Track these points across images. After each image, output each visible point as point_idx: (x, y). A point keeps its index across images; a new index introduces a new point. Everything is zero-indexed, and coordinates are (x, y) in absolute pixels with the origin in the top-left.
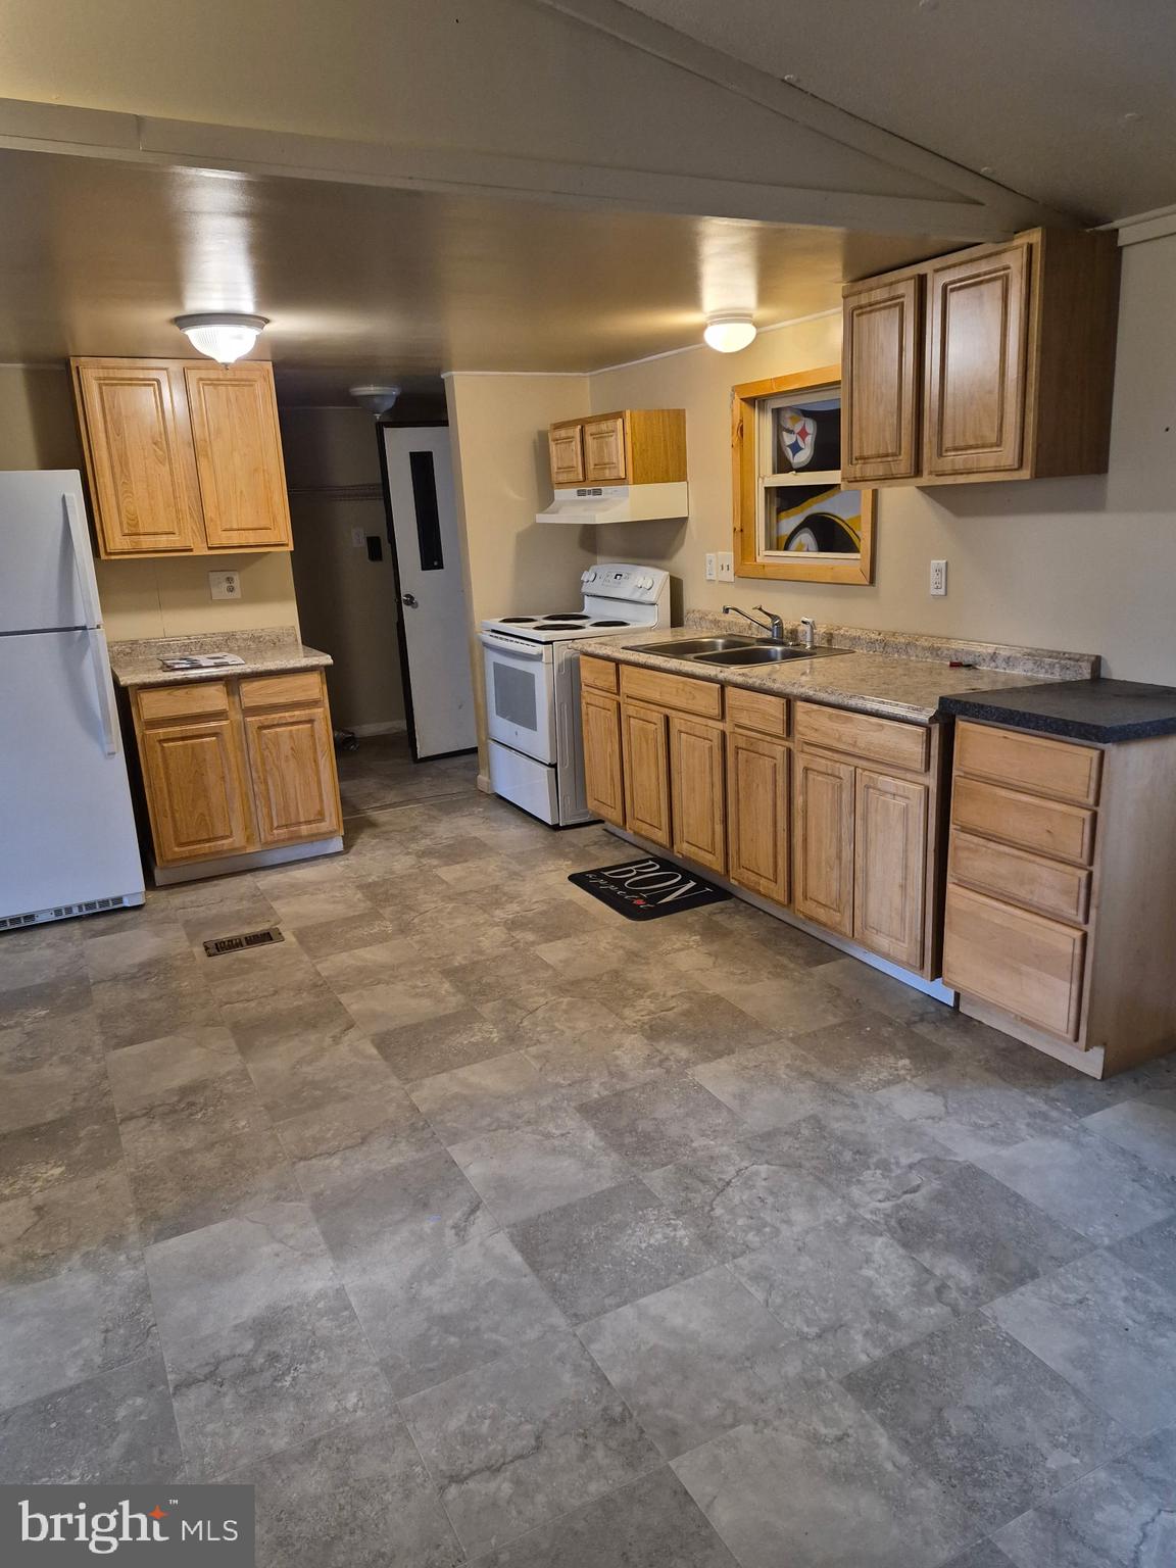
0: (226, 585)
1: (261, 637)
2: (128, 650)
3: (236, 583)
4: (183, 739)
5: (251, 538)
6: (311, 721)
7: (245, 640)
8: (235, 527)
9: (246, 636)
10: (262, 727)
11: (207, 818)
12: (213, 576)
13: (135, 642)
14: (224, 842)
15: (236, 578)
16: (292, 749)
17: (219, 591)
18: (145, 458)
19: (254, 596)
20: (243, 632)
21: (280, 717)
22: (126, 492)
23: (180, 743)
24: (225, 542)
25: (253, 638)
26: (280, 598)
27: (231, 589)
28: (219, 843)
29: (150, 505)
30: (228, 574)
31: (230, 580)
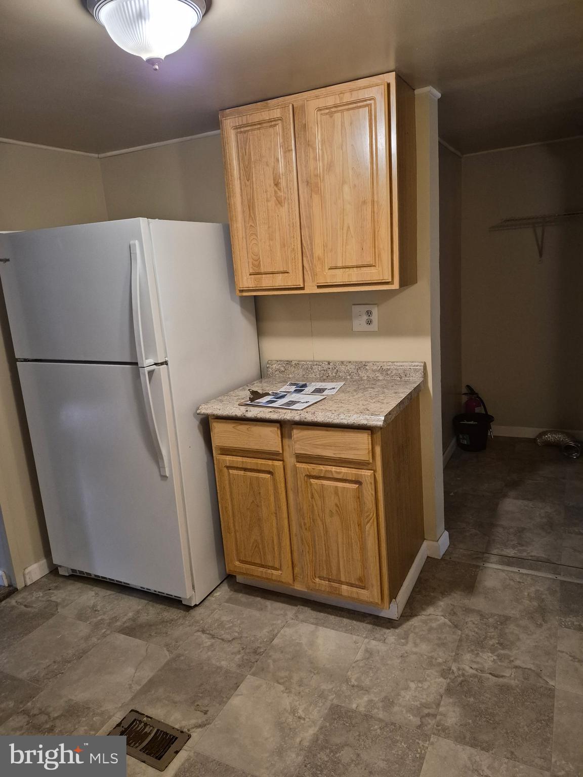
0: (365, 317)
1: (389, 369)
2: (283, 369)
3: (375, 317)
4: (245, 470)
5: (354, 276)
6: (359, 483)
7: (374, 371)
8: (340, 265)
9: (375, 368)
10: (310, 476)
11: (260, 546)
12: (356, 309)
13: (289, 362)
14: (274, 572)
15: (375, 311)
16: (336, 505)
17: (359, 324)
18: (268, 201)
19: (390, 330)
20: (374, 363)
21: (326, 471)
22: (252, 234)
23: (242, 473)
24: (329, 281)
25: (382, 370)
26: (415, 332)
27: (369, 322)
28: (269, 571)
29: (270, 246)
30: (368, 308)
31: (369, 313)
